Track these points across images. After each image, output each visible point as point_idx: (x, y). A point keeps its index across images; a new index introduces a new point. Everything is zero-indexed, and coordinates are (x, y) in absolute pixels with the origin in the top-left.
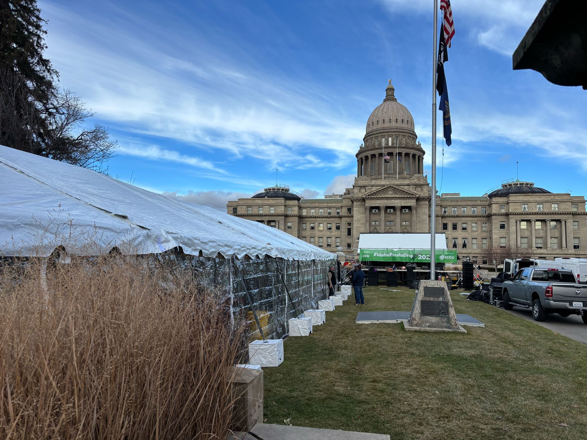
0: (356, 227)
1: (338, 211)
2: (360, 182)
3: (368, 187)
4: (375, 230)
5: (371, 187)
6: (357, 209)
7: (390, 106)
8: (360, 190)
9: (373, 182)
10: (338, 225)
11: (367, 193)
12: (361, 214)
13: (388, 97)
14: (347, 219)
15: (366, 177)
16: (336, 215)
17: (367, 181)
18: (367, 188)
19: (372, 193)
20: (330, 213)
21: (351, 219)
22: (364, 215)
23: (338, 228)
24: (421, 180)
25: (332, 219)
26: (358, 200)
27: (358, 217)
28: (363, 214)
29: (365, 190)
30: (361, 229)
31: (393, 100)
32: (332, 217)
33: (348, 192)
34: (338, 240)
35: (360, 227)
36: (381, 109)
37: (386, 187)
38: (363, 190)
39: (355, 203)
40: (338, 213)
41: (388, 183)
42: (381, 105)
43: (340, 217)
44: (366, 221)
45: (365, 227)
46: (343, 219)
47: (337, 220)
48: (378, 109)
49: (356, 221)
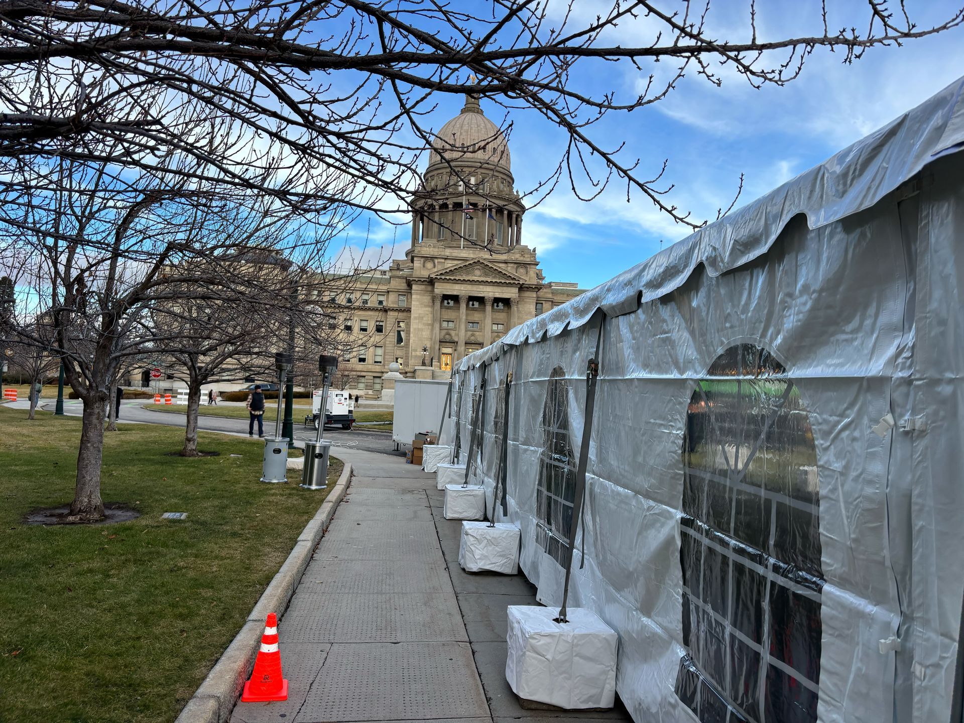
0: (415, 329)
1: (381, 298)
2: (425, 249)
3: (440, 260)
4: (447, 337)
5: (443, 261)
6: (418, 297)
7: (474, 121)
8: (424, 263)
9: (448, 252)
10: (381, 324)
11: (436, 270)
12: (426, 306)
13: (469, 106)
14: (396, 314)
15: (435, 241)
16: (377, 305)
17: (436, 250)
18: (436, 261)
19: (448, 270)
20: (365, 302)
21: (405, 314)
22: (430, 309)
23: (379, 329)
24: (526, 256)
25: (370, 313)
26: (420, 281)
27: (420, 312)
28: (428, 306)
29: (432, 265)
30: (424, 333)
31: (478, 112)
32: (370, 309)
33: (397, 266)
34: (380, 351)
35: (422, 330)
36: (458, 125)
37: (471, 262)
38: (429, 265)
39: (414, 287)
40: (381, 302)
41: (472, 256)
42: (459, 118)
43: (385, 311)
44: (434, 320)
45: (432, 330)
46: (390, 313)
47: (379, 316)
48: (453, 123)
49: (415, 318)
